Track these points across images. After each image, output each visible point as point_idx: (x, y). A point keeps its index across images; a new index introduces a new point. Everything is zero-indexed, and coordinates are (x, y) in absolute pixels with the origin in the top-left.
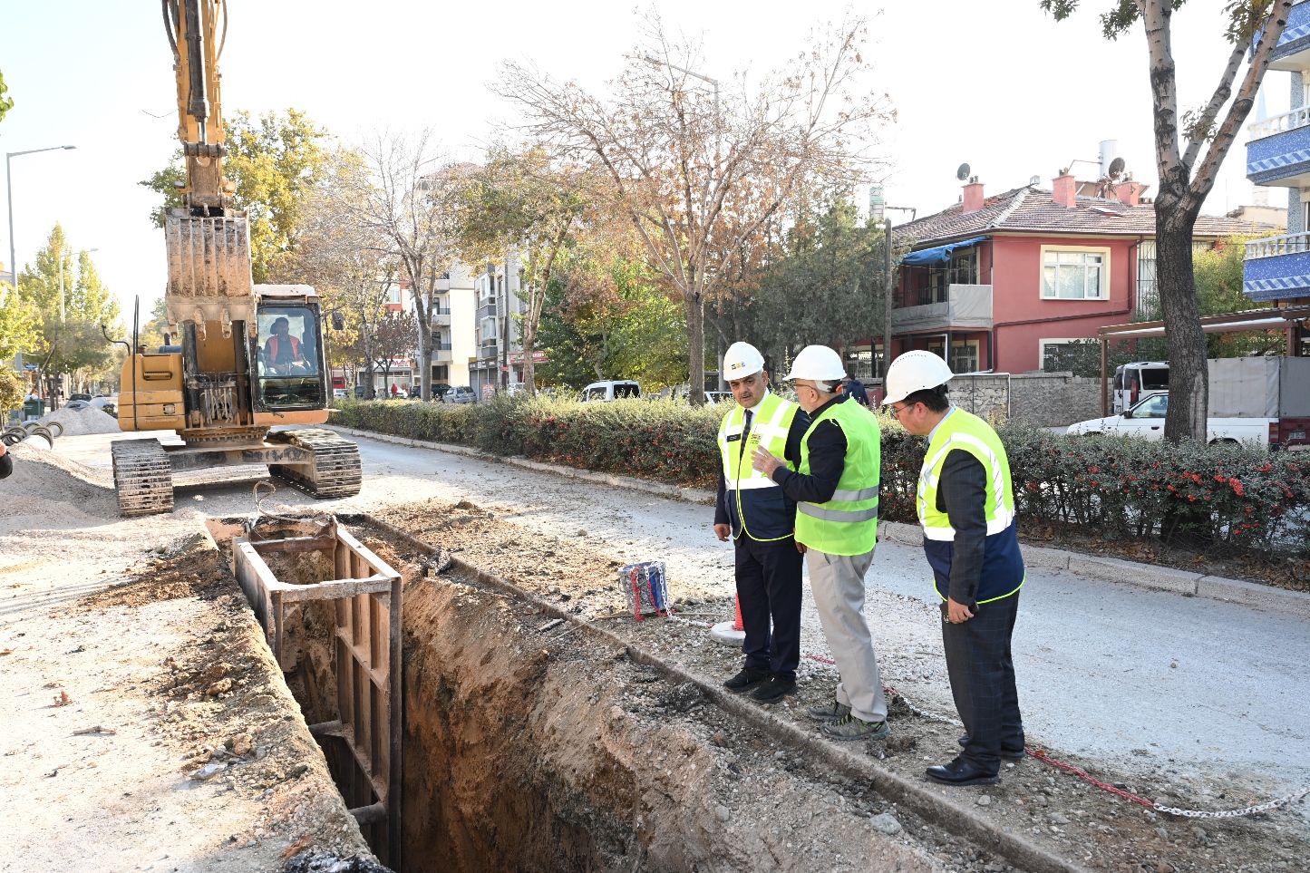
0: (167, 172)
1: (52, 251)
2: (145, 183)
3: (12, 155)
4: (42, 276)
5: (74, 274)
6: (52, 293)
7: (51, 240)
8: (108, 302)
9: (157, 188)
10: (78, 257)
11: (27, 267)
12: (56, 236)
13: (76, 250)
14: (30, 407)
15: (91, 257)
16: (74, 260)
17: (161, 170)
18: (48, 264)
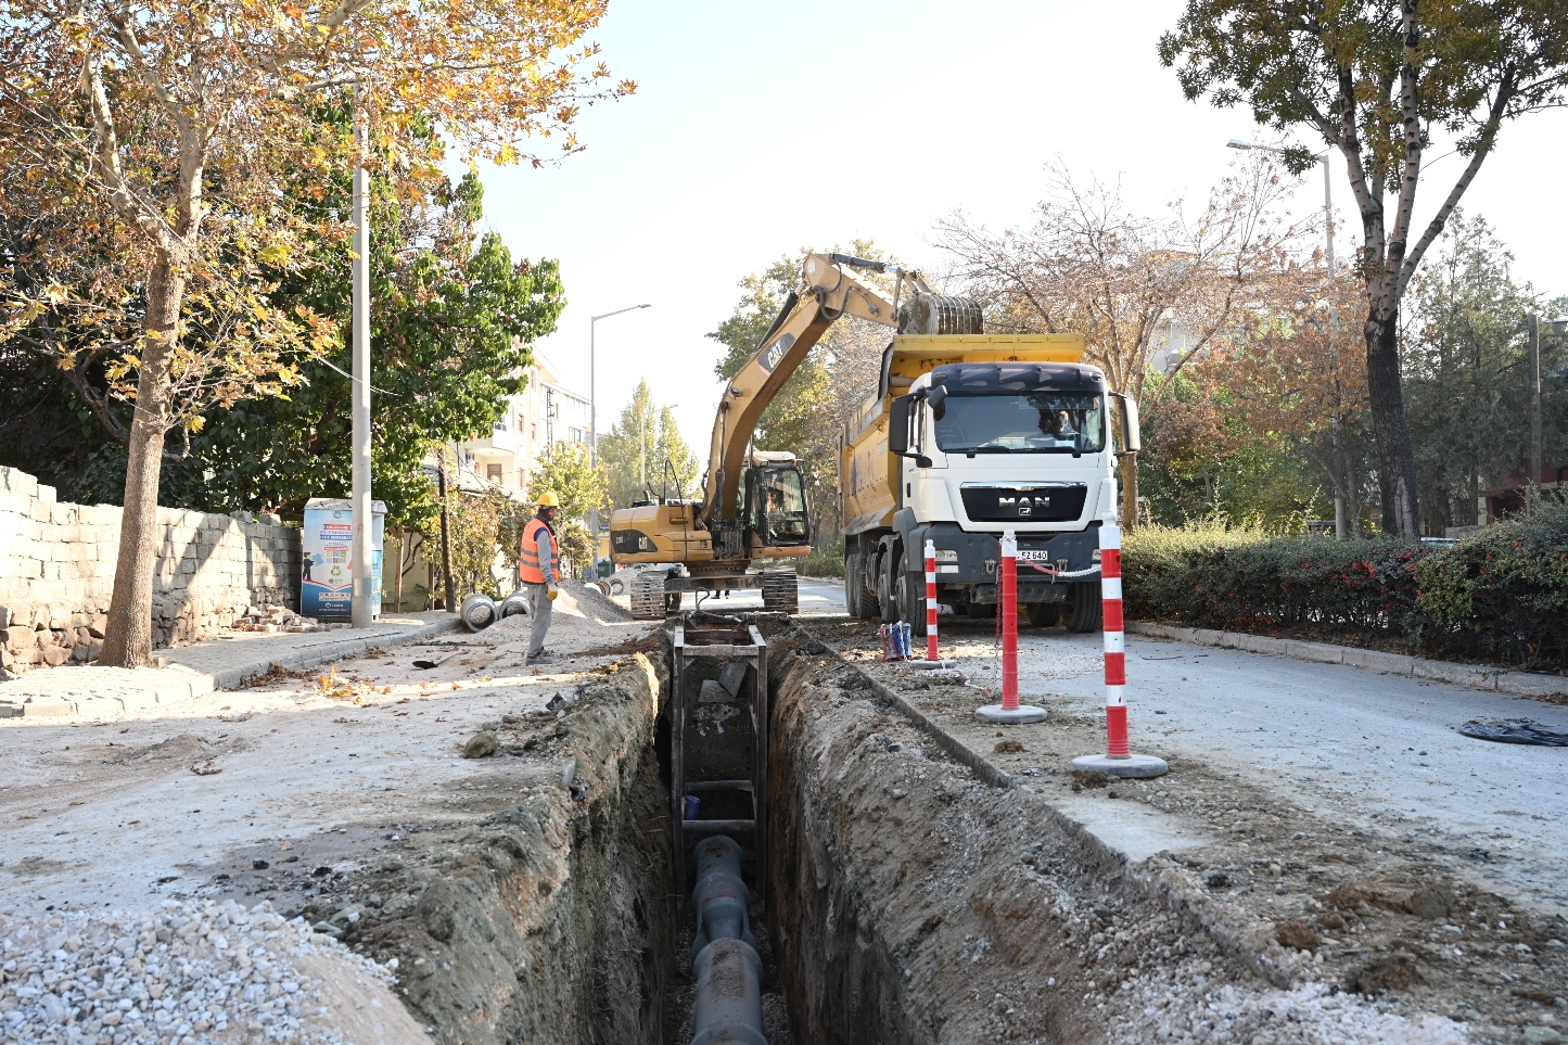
0: (733, 322)
1: (637, 410)
2: (711, 335)
3: (594, 319)
4: (627, 436)
5: (657, 431)
6: (635, 454)
7: (635, 397)
8: (688, 461)
9: (722, 339)
10: (660, 414)
11: (614, 427)
12: (641, 393)
13: (659, 407)
14: (602, 569)
15: (673, 413)
16: (657, 417)
17: (727, 319)
18: (632, 423)
